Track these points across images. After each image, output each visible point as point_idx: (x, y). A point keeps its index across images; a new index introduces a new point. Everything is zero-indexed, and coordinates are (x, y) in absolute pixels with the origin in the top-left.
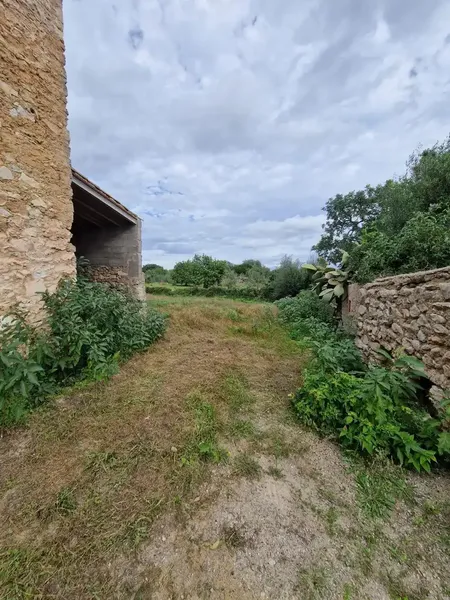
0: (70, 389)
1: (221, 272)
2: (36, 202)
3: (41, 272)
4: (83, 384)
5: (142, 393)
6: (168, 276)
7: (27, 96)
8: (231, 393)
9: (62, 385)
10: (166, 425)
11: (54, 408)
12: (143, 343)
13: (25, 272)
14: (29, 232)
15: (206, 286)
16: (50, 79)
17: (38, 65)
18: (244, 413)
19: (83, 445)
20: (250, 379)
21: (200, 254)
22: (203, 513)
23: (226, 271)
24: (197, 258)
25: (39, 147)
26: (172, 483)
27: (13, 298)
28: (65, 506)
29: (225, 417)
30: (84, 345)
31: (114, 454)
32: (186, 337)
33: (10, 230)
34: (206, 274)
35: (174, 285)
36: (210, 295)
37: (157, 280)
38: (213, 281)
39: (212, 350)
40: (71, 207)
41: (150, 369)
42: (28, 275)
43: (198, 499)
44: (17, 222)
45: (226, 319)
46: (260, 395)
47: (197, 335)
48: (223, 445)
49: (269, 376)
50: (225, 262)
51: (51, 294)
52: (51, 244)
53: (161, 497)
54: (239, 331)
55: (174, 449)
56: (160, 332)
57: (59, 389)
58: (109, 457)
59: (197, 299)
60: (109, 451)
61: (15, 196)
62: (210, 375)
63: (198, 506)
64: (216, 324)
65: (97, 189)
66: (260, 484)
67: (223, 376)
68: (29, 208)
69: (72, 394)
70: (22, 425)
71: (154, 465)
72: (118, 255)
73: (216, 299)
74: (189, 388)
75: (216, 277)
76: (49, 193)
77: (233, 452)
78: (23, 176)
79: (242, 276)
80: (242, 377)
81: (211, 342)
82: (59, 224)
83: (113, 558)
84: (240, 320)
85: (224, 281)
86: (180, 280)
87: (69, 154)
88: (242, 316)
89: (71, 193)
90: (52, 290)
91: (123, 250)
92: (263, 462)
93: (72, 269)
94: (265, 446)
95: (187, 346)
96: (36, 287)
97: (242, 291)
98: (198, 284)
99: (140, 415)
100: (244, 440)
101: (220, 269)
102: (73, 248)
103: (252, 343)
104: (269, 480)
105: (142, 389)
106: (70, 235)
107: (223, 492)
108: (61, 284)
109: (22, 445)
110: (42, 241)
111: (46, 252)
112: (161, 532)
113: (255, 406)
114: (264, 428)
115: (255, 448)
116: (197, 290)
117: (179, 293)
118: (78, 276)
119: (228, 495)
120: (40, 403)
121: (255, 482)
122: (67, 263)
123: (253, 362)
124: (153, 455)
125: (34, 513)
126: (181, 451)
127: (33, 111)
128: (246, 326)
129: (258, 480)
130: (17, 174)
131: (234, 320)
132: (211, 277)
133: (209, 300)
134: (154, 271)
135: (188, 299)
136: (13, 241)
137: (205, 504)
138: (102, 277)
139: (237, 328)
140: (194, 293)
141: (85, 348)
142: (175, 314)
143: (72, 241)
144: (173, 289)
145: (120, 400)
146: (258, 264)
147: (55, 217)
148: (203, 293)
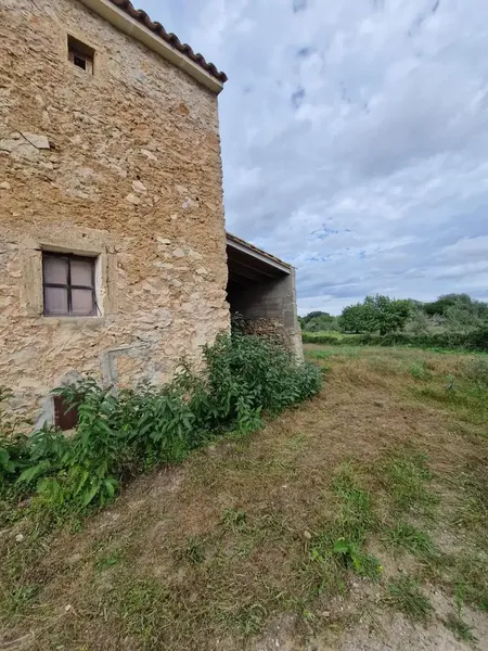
0: (221, 438)
1: (405, 314)
2: (199, 271)
3: (202, 328)
4: (231, 435)
5: (285, 456)
6: (335, 323)
7: (194, 189)
8: (398, 480)
9: (215, 433)
10: (304, 501)
11: (205, 453)
12: (292, 399)
13: (191, 330)
14: (194, 296)
15: (382, 333)
16: (210, 169)
17: (201, 162)
18: (415, 516)
19: (222, 497)
20: (434, 466)
21: (373, 295)
22: (332, 636)
23: (411, 312)
24: (368, 299)
25: (202, 225)
26: (299, 578)
27: (183, 351)
28: (194, 556)
29: (383, 512)
30: (232, 397)
31: (245, 517)
32: (345, 396)
33: (182, 297)
34: (382, 318)
35: (342, 333)
36: (388, 344)
37: (323, 328)
38: (394, 327)
39: (379, 416)
40: (225, 270)
41: (299, 429)
42: (195, 332)
43: (326, 614)
44: (187, 289)
45: (405, 376)
46: (448, 495)
47: (363, 394)
48: (374, 551)
49: (468, 468)
50: (410, 301)
51: (209, 347)
52: (209, 304)
53: (283, 589)
54: (424, 393)
55: (307, 535)
56: (313, 388)
57: (212, 436)
58: (239, 519)
59: (369, 349)
60: (240, 512)
61: (185, 268)
62: (370, 449)
63: (328, 623)
64: (388, 381)
65: (252, 248)
66: (427, 634)
67: (388, 454)
68: (194, 276)
69: (222, 443)
70: (179, 463)
71: (282, 546)
72: (274, 307)
73: (394, 349)
74: (338, 461)
75: (397, 320)
76: (209, 261)
77: (388, 569)
78: (191, 253)
79: (436, 317)
80: (420, 462)
81: (378, 405)
82: (217, 285)
83: (223, 636)
84: (428, 378)
85: (408, 326)
86: (349, 327)
87: (224, 225)
88: (433, 373)
89: (226, 257)
90: (211, 344)
91: (279, 301)
92: (440, 602)
93: (227, 324)
94: (446, 577)
95: (345, 407)
96: (199, 341)
97: (436, 337)
98: (372, 330)
99: (278, 481)
100: (411, 557)
101: (403, 311)
102: (228, 305)
103: (445, 412)
104: (446, 635)
105: (286, 451)
106: (225, 293)
107: (365, 621)
108: (218, 339)
109: (178, 483)
110: (203, 301)
111: (208, 311)
112: (276, 634)
113: (438, 510)
114: (449, 550)
115: (428, 576)
116: (370, 339)
117: (346, 342)
118: (232, 330)
119: (372, 628)
120: (196, 447)
121: (419, 627)
122: (222, 320)
123: (442, 441)
124: (283, 533)
125: (171, 551)
126: (315, 539)
127: (197, 199)
128: (436, 388)
129: (425, 628)
130: (186, 252)
131: (417, 378)
132: (390, 321)
133: (387, 349)
134: (319, 318)
135: (356, 350)
136: (184, 304)
137: (334, 626)
138: (260, 329)
139: (420, 388)
140: (366, 341)
141: (234, 399)
142: (336, 367)
143: (227, 299)
144: (340, 337)
145: (261, 458)
146: (464, 298)
147: (213, 280)
148: (377, 342)
